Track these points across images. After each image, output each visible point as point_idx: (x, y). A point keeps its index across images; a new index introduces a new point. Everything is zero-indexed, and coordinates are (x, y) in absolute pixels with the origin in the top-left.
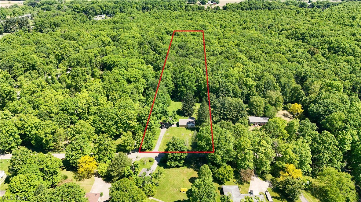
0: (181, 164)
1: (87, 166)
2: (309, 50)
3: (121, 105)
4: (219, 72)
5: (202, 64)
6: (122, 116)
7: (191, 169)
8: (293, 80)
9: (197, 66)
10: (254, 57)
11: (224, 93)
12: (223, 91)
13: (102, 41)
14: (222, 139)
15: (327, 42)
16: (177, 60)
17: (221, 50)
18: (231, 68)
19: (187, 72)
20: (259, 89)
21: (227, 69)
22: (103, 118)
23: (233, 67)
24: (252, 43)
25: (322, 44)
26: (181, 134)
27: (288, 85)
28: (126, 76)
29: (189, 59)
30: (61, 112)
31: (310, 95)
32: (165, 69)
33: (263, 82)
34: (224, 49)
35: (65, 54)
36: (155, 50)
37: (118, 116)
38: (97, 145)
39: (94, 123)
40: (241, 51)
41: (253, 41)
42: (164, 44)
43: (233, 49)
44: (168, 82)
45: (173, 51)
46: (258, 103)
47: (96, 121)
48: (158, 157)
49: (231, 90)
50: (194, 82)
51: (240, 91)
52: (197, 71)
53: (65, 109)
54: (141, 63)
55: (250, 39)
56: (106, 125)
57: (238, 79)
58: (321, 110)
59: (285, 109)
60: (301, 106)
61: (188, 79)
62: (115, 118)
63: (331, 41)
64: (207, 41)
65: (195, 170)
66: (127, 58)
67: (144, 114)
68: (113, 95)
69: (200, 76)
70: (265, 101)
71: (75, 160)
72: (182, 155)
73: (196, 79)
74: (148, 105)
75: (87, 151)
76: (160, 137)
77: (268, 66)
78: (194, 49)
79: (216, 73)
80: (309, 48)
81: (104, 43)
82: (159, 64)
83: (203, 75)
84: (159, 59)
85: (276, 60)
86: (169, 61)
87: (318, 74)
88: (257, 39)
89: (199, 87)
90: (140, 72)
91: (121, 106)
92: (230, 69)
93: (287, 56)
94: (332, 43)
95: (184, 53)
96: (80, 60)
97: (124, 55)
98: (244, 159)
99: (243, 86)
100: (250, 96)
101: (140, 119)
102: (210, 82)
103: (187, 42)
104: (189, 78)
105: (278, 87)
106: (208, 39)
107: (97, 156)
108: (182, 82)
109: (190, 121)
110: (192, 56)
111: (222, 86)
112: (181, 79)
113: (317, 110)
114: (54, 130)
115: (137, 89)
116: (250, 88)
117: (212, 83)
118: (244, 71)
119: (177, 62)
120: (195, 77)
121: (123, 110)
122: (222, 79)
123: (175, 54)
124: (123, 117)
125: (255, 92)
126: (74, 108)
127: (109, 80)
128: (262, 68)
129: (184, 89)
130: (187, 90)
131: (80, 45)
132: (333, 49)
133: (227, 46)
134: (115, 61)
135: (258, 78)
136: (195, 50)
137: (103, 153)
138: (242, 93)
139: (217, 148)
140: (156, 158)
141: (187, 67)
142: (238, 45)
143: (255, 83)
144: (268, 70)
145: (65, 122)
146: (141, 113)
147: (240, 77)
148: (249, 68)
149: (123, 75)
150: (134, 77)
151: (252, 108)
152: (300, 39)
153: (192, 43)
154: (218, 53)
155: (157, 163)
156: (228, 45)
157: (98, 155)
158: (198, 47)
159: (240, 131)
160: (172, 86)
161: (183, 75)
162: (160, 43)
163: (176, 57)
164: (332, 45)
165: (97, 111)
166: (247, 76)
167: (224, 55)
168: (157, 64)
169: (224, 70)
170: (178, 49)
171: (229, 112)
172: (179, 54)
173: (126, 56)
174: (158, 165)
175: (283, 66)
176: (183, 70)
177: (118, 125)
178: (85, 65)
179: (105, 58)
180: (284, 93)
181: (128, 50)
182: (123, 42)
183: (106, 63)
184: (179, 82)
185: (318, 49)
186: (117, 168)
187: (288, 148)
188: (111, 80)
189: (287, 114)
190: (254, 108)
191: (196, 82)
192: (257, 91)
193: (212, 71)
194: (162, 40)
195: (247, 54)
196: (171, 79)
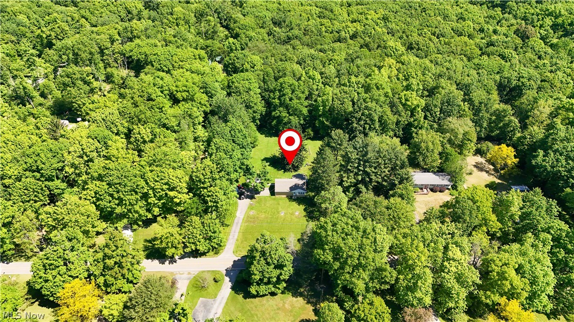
0: (279, 289)
1: (78, 306)
2: (518, 30)
3: (154, 157)
4: (353, 79)
5: (319, 62)
6: (156, 184)
7: (300, 299)
8: (495, 96)
9: (308, 65)
10: (418, 44)
11: (362, 122)
12: (360, 119)
13: (126, 8)
14: (368, 247)
15: (550, 14)
16: (270, 51)
17: (354, 29)
18: (376, 69)
19: (289, 80)
20: (431, 114)
21: (368, 71)
22: (117, 188)
23: (380, 68)
24: (411, 16)
25: (540, 17)
26: (278, 213)
27: (486, 105)
28: (167, 88)
29: (294, 48)
30: (27, 173)
31: (530, 127)
32: (247, 70)
33: (438, 100)
34: (359, 28)
35: (53, 34)
36: (227, 27)
37: (147, 183)
38: (100, 255)
39: (98, 197)
40: (391, 32)
41: (413, 12)
42: (244, 16)
43: (376, 26)
44: (252, 100)
45: (262, 30)
46: (430, 144)
47: (100, 195)
48: (231, 270)
49: (376, 118)
50: (303, 100)
51: (394, 118)
52: (310, 77)
53: (34, 168)
54: (200, 58)
55: (407, 6)
56: (124, 202)
57: (390, 95)
58: (562, 167)
59: (478, 152)
60: (513, 150)
61: (292, 94)
62: (143, 188)
63: (558, 12)
64: (326, 10)
65: (308, 302)
66: (171, 48)
67: (202, 177)
68: (139, 134)
69: (315, 87)
70: (441, 139)
71: (52, 290)
72: (281, 274)
73: (307, 93)
74: (211, 155)
75: (79, 268)
76: (236, 221)
77: (445, 64)
78: (302, 27)
79: (346, 81)
80: (517, 24)
81: (129, 12)
82: (234, 60)
83: (321, 85)
84: (234, 48)
85: (459, 50)
86: (254, 54)
87: (542, 81)
88: (419, 6)
89: (313, 109)
90: (197, 78)
91: (154, 161)
92: (374, 71)
93: (478, 40)
94: (560, 15)
95: (283, 36)
96: (79, 49)
97: (165, 40)
98: (413, 288)
99: (401, 108)
100: (413, 129)
101: (193, 187)
102: (335, 99)
103: (289, 11)
104: (293, 91)
105: (467, 109)
106: (329, 6)
107: (101, 280)
108: (279, 99)
109: (296, 185)
110: (298, 42)
111: (360, 108)
112: (277, 93)
113: (553, 167)
114: (10, 219)
115: (190, 116)
116: (413, 112)
117: (339, 102)
118: (401, 76)
119: (269, 55)
120: (306, 90)
121: (158, 169)
122: (358, 93)
123: (266, 37)
124: (158, 186)
125: (422, 119)
126: (53, 166)
127: (132, 98)
128: (434, 69)
129: (284, 114)
130: (290, 115)
131: (83, 17)
132: (561, 28)
133: (365, 21)
134: (148, 53)
135: (427, 90)
136: (305, 30)
137: (114, 274)
138: (398, 123)
139: (356, 267)
140: (228, 272)
141: (289, 68)
142: (385, 19)
143: (423, 103)
144: (447, 74)
145: (36, 196)
146: (197, 177)
147: (392, 90)
148: (411, 70)
149: (162, 87)
150: (185, 91)
151: (418, 154)
152: (497, 6)
153: (299, 13)
154: (347, 35)
155: (230, 284)
156: (367, 19)
157: (104, 276)
158: (309, 23)
159: (400, 215)
160: (260, 107)
161: (281, 84)
162: (237, 14)
163: (268, 45)
164: (560, 20)
165: (104, 171)
166: (408, 88)
167: (359, 39)
168: (230, 59)
169: (362, 75)
170: (272, 25)
171: (375, 168)
172: (274, 36)
173: (170, 42)
174: (233, 288)
175: (474, 64)
176: (281, 74)
177: (149, 201)
178: (89, 60)
179: (128, 46)
180: (477, 123)
181: (176, 27)
182: (165, 10)
183: (131, 57)
184: (274, 99)
185: (534, 27)
186: (140, 314)
187: (506, 264)
188: (137, 98)
189: (481, 163)
190: (421, 153)
191: (306, 98)
192: (425, 118)
193: (338, 76)
194: (240, 7)
195: (402, 37)
196: (259, 91)
